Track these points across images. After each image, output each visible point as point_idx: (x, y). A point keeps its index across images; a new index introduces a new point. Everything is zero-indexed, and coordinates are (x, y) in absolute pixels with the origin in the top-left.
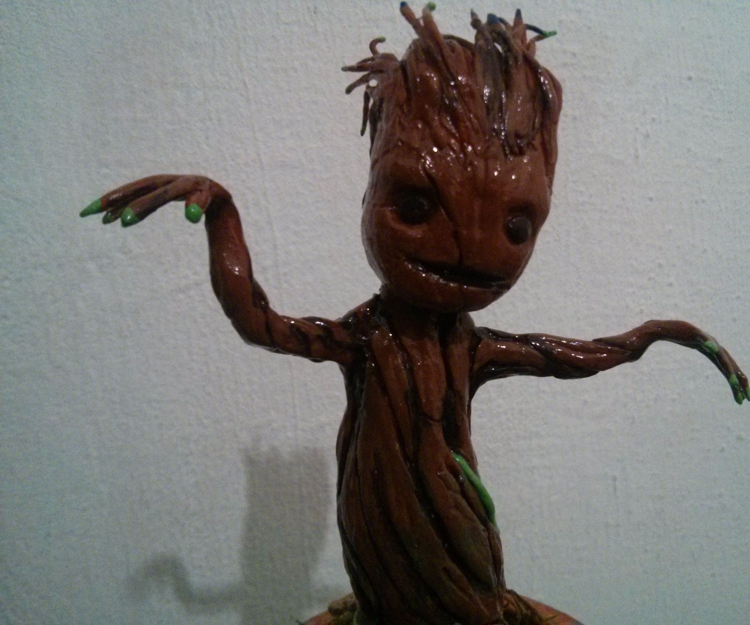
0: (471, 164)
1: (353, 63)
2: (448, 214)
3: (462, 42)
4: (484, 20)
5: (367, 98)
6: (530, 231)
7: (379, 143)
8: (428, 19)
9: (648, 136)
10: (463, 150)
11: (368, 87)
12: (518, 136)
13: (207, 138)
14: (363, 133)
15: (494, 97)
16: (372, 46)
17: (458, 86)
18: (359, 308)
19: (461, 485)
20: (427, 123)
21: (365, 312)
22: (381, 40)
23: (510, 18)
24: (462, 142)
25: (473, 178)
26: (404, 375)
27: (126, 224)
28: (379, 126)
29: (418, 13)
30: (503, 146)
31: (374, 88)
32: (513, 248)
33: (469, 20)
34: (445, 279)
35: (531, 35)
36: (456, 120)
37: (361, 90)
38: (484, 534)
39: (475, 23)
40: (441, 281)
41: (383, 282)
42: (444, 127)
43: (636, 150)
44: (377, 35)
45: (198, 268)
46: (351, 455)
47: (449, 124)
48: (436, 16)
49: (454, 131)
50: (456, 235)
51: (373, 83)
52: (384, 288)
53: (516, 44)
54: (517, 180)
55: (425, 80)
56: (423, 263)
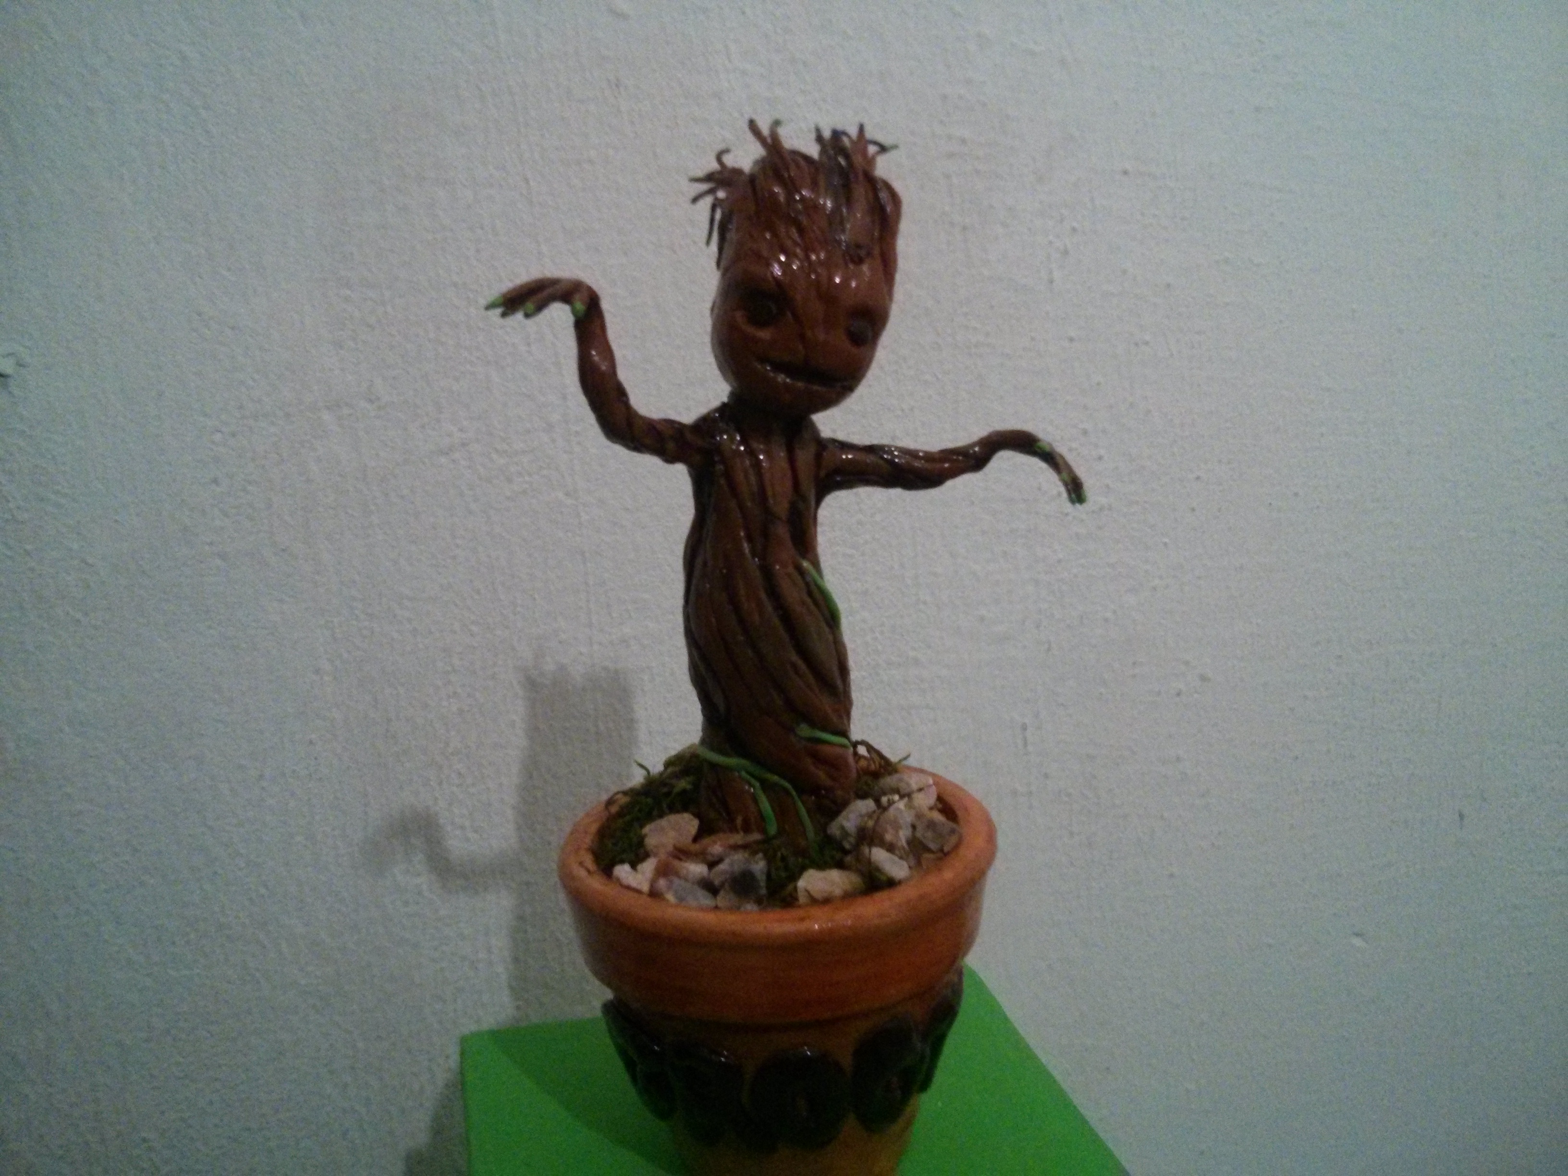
0: (816, 272)
1: (700, 174)
2: (794, 315)
3: (807, 159)
4: (827, 134)
5: (713, 208)
6: (870, 334)
7: (729, 252)
8: (774, 136)
9: (1066, 252)
10: (808, 257)
11: (716, 199)
12: (858, 246)
13: (478, 251)
14: (708, 242)
15: (836, 209)
16: (719, 158)
17: (803, 198)
18: (709, 414)
19: (807, 584)
20: (775, 235)
21: (714, 420)
22: (727, 151)
23: (853, 132)
24: (807, 250)
25: (818, 282)
26: (753, 479)
27: (527, 316)
28: (728, 236)
29: (765, 131)
30: (844, 256)
31: (722, 200)
32: (854, 350)
33: (813, 136)
34: (792, 378)
35: (872, 149)
36: (801, 230)
37: (708, 200)
38: (831, 638)
39: (819, 139)
40: (788, 380)
41: (731, 386)
42: (790, 238)
43: (1051, 272)
44: (721, 146)
45: (465, 423)
46: (699, 561)
47: (795, 235)
48: (782, 132)
49: (799, 240)
50: (802, 337)
51: (721, 194)
52: (732, 395)
53: (858, 160)
54: (858, 286)
55: (773, 195)
56: (772, 364)
